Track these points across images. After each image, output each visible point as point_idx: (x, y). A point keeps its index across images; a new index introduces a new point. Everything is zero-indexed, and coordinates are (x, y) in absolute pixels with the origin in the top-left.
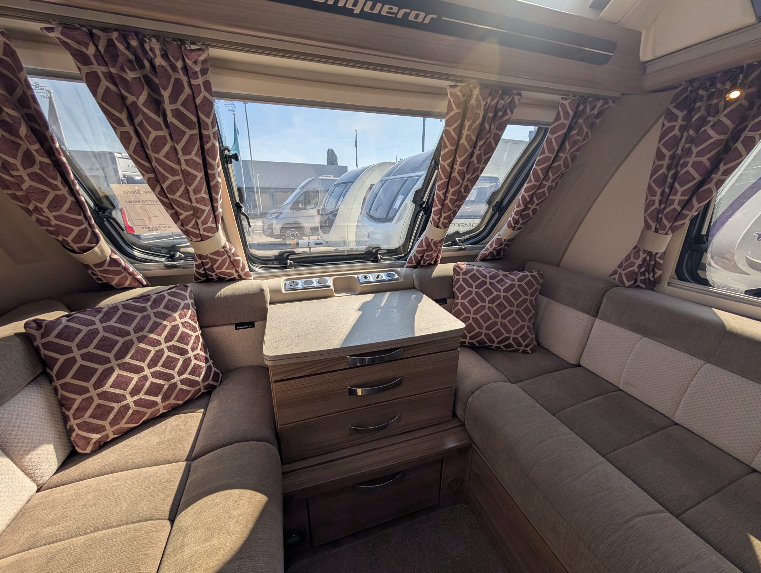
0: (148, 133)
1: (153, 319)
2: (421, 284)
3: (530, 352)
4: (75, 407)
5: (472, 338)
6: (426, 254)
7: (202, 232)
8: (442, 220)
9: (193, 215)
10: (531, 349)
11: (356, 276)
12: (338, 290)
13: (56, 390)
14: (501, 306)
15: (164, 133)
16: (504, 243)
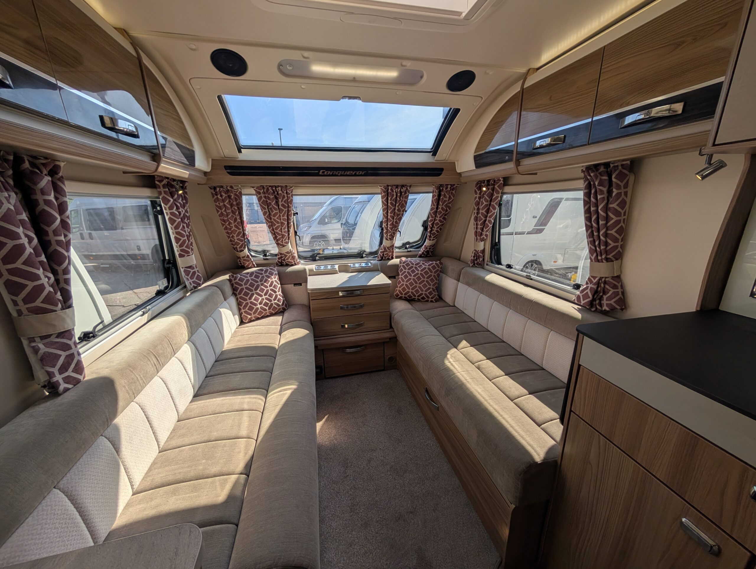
0: (272, 211)
1: (265, 278)
2: (381, 268)
3: (434, 301)
4: (243, 305)
5: (405, 294)
6: (385, 253)
7: (284, 244)
8: (388, 237)
9: (282, 237)
10: (435, 300)
11: (349, 264)
12: (340, 271)
13: (237, 299)
14: (419, 278)
15: (278, 211)
16: (428, 247)
